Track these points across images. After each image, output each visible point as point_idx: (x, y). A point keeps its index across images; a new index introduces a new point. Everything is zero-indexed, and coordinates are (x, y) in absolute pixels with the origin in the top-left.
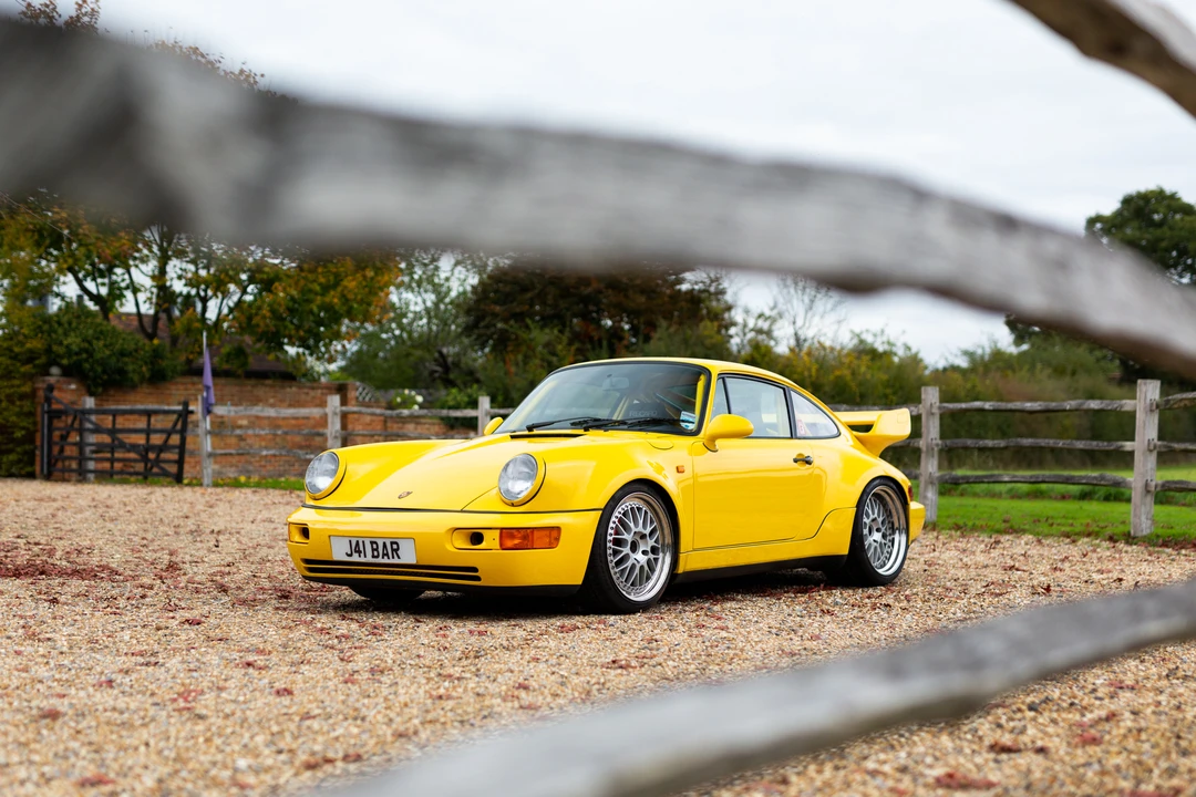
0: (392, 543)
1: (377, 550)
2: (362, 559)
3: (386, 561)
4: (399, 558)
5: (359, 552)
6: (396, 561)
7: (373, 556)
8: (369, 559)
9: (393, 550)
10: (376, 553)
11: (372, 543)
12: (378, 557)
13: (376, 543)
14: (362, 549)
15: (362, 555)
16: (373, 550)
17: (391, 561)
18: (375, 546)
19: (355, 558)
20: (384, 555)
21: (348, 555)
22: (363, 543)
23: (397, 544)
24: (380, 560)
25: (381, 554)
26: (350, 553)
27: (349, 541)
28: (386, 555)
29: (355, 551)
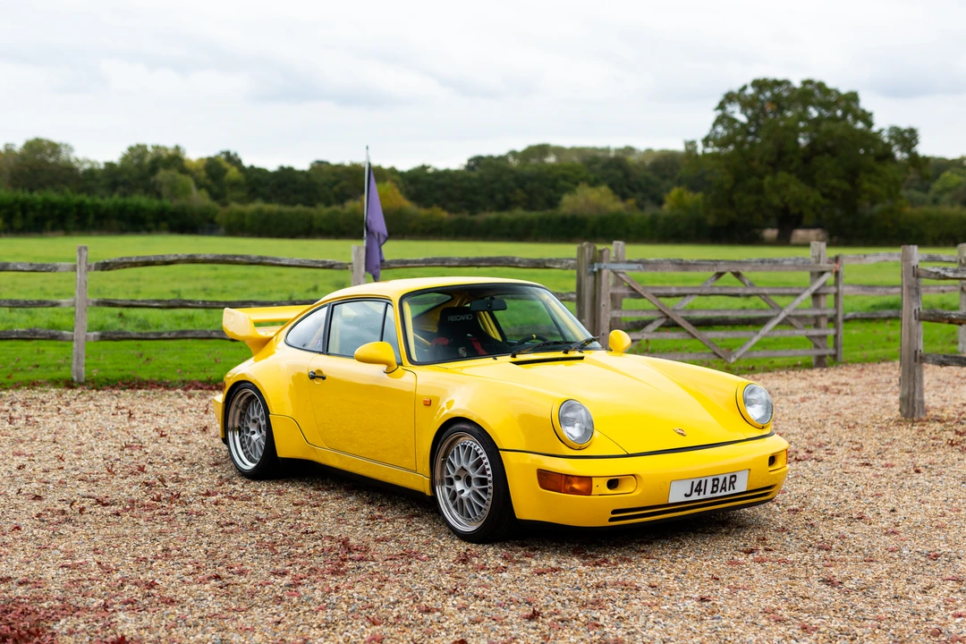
0: (730, 477)
1: (717, 486)
2: (702, 496)
3: (723, 493)
4: (734, 488)
5: (699, 491)
6: (732, 492)
7: (712, 492)
8: (708, 495)
9: (730, 483)
10: (715, 489)
11: (714, 480)
12: (716, 492)
13: (718, 479)
14: (703, 487)
15: (702, 493)
16: (714, 486)
17: (728, 493)
18: (716, 482)
19: (695, 496)
20: (722, 488)
21: (686, 495)
22: (706, 481)
23: (735, 476)
24: (718, 494)
25: (720, 488)
26: (689, 493)
27: (693, 483)
28: (724, 488)
29: (696, 491)
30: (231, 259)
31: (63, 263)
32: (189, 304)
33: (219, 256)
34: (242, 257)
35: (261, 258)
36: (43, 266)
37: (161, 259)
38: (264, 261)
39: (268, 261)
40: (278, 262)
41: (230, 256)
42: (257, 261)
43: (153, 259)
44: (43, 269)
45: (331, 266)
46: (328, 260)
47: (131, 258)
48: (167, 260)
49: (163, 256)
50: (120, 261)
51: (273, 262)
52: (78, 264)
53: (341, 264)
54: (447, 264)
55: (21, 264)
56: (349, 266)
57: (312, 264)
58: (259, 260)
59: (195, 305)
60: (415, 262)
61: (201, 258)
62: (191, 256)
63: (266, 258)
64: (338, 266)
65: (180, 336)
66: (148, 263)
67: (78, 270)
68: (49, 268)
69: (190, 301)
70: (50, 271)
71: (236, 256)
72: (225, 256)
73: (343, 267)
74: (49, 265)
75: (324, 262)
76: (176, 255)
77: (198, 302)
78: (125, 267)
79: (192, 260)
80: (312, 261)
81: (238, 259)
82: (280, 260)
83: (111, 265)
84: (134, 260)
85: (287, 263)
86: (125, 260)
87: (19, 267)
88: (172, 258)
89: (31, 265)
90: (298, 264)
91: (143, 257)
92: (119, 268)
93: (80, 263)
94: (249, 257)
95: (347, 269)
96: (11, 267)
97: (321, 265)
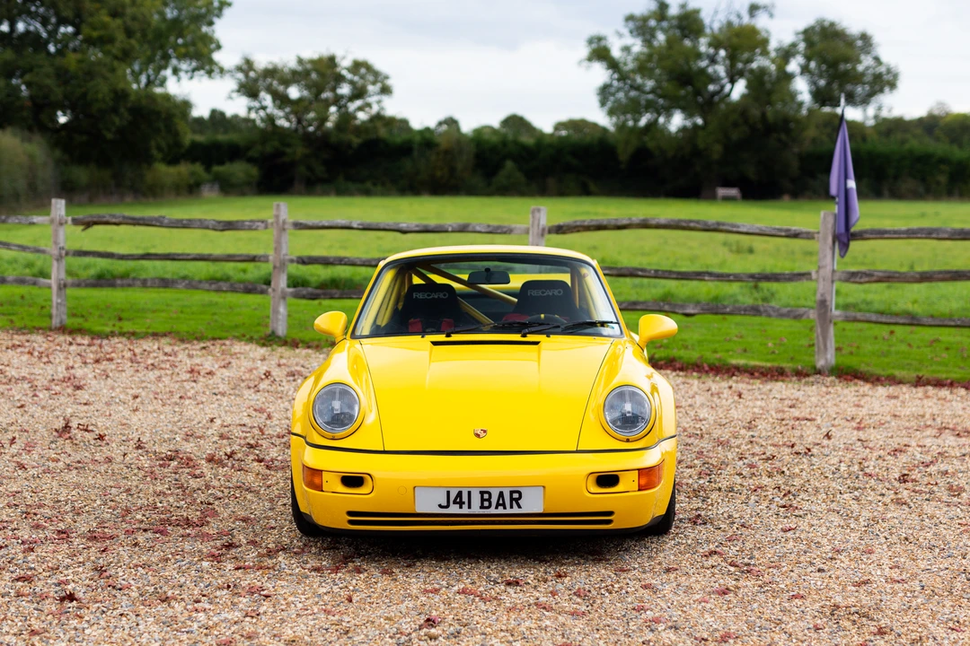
0: (512, 493)
1: (489, 500)
2: (465, 510)
3: (501, 510)
4: (519, 507)
5: (461, 504)
6: (516, 510)
7: (482, 507)
8: (476, 509)
9: (512, 499)
10: (486, 504)
11: (482, 493)
12: (488, 507)
13: (490, 494)
14: (465, 498)
15: (465, 506)
16: (483, 500)
17: (509, 511)
18: (486, 496)
19: (454, 509)
20: (498, 505)
21: (440, 506)
22: (469, 493)
23: (520, 493)
24: (492, 511)
25: (494, 504)
26: (445, 504)
27: (448, 493)
28: (500, 504)
29: (455, 502)
30: (684, 224)
31: (518, 226)
32: (640, 273)
33: (672, 220)
34: (698, 222)
35: (718, 224)
36: (499, 227)
37: (613, 223)
38: (721, 227)
39: (724, 228)
40: (735, 229)
41: (685, 221)
42: (712, 227)
43: (605, 223)
44: (499, 231)
45: (796, 235)
46: (794, 228)
47: (584, 221)
48: (619, 223)
49: (616, 220)
50: (575, 224)
51: (731, 229)
52: (530, 226)
53: (808, 233)
54: (934, 236)
55: (480, 225)
56: (816, 236)
57: (773, 232)
58: (716, 226)
59: (647, 274)
60: (895, 232)
61: (654, 222)
62: (644, 220)
63: (723, 224)
64: (805, 235)
65: (630, 307)
66: (600, 227)
67: (531, 232)
68: (505, 230)
69: (642, 270)
70: (505, 233)
71: (691, 221)
72: (680, 221)
73: (809, 236)
74: (505, 227)
75: (788, 230)
76: (630, 219)
77: (650, 271)
78: (578, 231)
79: (645, 225)
80: (775, 229)
81: (692, 225)
82: (738, 227)
83: (564, 228)
84: (586, 224)
85: (744, 230)
86: (578, 224)
87: (478, 228)
88: (625, 222)
89: (489, 226)
90: (757, 231)
91: (597, 220)
92: (572, 232)
93: (533, 226)
94: (705, 223)
95: (813, 238)
96: (470, 228)
97: (783, 234)
